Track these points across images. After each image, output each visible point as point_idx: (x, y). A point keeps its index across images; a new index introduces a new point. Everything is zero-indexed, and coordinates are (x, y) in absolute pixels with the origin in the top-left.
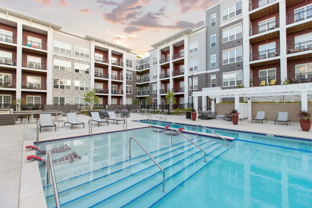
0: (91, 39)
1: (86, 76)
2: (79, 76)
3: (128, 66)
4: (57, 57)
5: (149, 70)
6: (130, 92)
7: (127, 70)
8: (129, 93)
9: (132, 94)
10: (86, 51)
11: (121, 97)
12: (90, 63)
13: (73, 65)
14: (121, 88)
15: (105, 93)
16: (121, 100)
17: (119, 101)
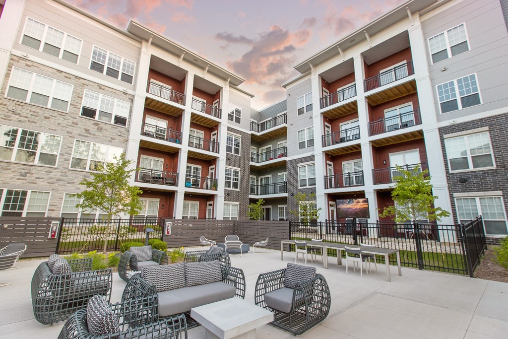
0: (142, 39)
1: (116, 131)
2: (93, 129)
3: (232, 120)
4: (27, 65)
5: (285, 129)
6: (235, 185)
7: (229, 129)
8: (232, 188)
9: (238, 190)
10: (124, 65)
11: (211, 197)
12: (134, 96)
13: (78, 96)
14: (212, 173)
15: (167, 184)
16: (210, 205)
17: (204, 207)
